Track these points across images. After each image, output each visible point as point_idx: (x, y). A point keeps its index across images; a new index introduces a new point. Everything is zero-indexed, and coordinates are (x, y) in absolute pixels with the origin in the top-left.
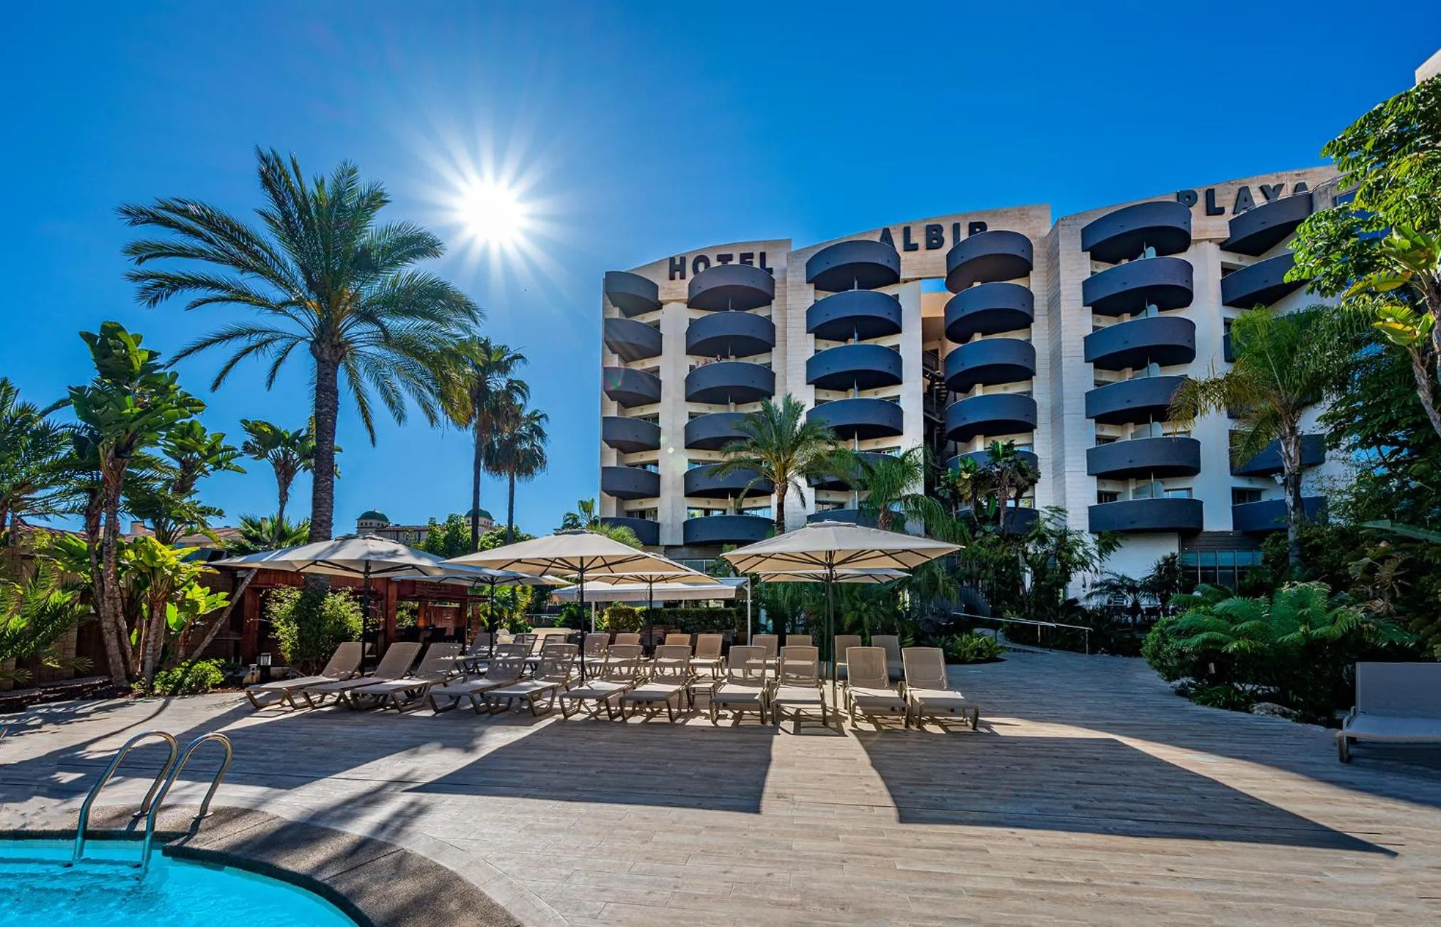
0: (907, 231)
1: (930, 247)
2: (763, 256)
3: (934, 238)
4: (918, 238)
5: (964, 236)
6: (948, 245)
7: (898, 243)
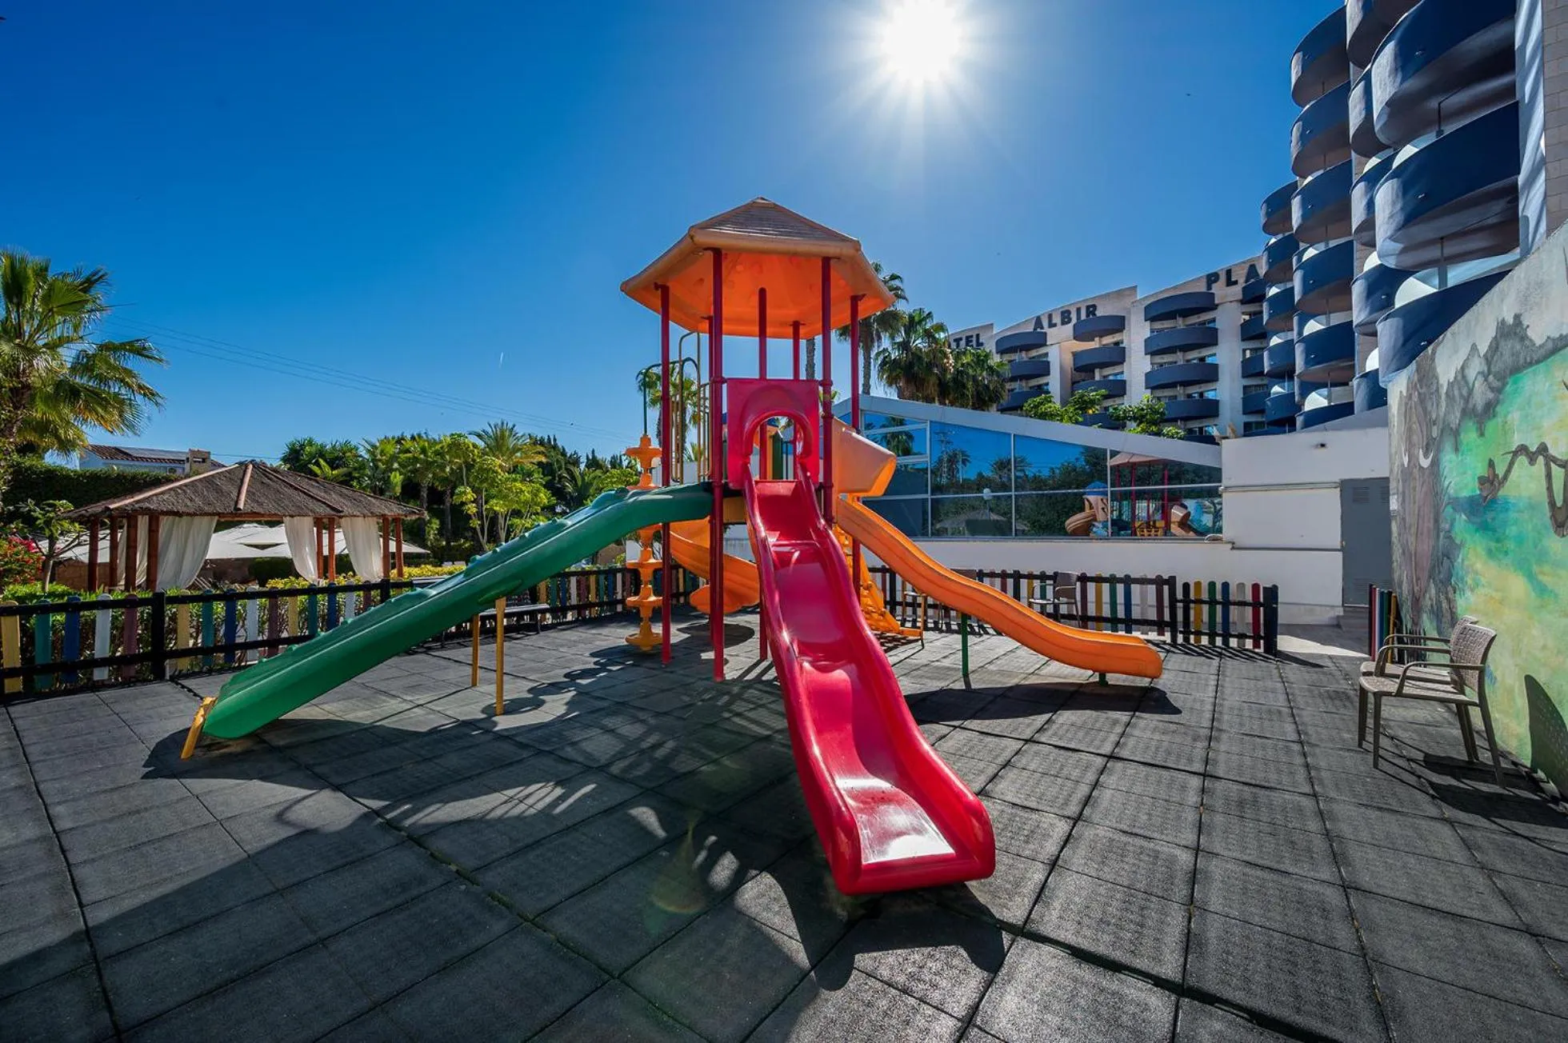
0: (1050, 316)
1: (1064, 323)
2: (978, 335)
3: (1066, 317)
4: (1057, 319)
5: (1083, 316)
6: (1074, 321)
7: (1045, 323)
